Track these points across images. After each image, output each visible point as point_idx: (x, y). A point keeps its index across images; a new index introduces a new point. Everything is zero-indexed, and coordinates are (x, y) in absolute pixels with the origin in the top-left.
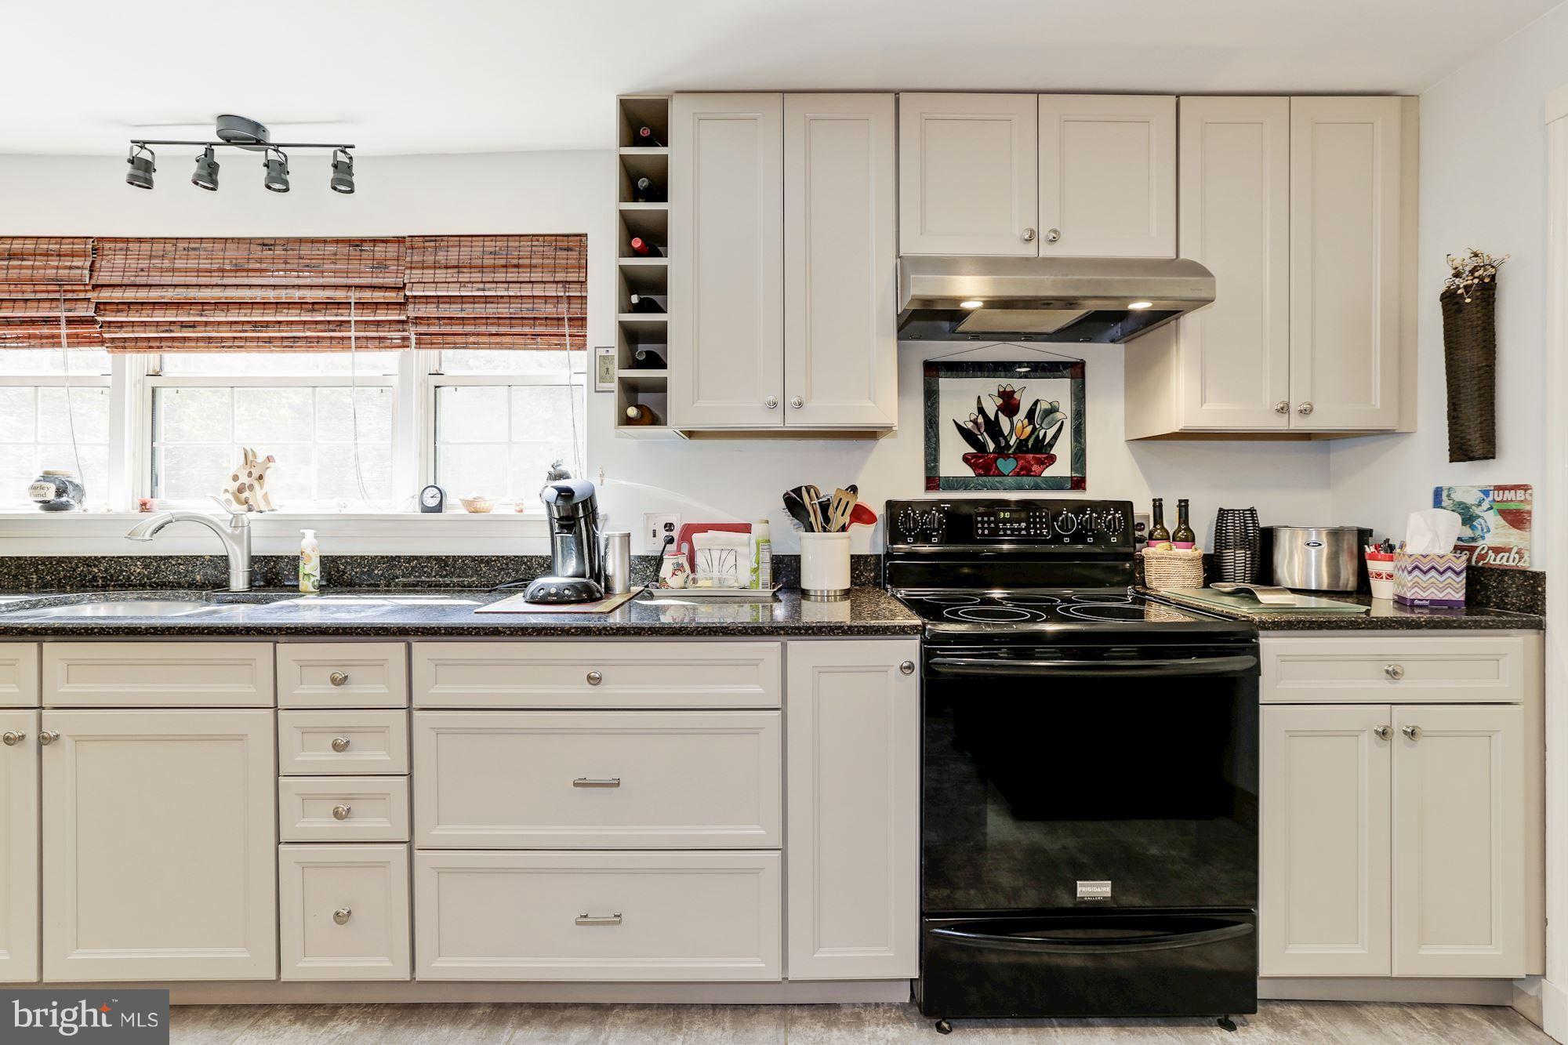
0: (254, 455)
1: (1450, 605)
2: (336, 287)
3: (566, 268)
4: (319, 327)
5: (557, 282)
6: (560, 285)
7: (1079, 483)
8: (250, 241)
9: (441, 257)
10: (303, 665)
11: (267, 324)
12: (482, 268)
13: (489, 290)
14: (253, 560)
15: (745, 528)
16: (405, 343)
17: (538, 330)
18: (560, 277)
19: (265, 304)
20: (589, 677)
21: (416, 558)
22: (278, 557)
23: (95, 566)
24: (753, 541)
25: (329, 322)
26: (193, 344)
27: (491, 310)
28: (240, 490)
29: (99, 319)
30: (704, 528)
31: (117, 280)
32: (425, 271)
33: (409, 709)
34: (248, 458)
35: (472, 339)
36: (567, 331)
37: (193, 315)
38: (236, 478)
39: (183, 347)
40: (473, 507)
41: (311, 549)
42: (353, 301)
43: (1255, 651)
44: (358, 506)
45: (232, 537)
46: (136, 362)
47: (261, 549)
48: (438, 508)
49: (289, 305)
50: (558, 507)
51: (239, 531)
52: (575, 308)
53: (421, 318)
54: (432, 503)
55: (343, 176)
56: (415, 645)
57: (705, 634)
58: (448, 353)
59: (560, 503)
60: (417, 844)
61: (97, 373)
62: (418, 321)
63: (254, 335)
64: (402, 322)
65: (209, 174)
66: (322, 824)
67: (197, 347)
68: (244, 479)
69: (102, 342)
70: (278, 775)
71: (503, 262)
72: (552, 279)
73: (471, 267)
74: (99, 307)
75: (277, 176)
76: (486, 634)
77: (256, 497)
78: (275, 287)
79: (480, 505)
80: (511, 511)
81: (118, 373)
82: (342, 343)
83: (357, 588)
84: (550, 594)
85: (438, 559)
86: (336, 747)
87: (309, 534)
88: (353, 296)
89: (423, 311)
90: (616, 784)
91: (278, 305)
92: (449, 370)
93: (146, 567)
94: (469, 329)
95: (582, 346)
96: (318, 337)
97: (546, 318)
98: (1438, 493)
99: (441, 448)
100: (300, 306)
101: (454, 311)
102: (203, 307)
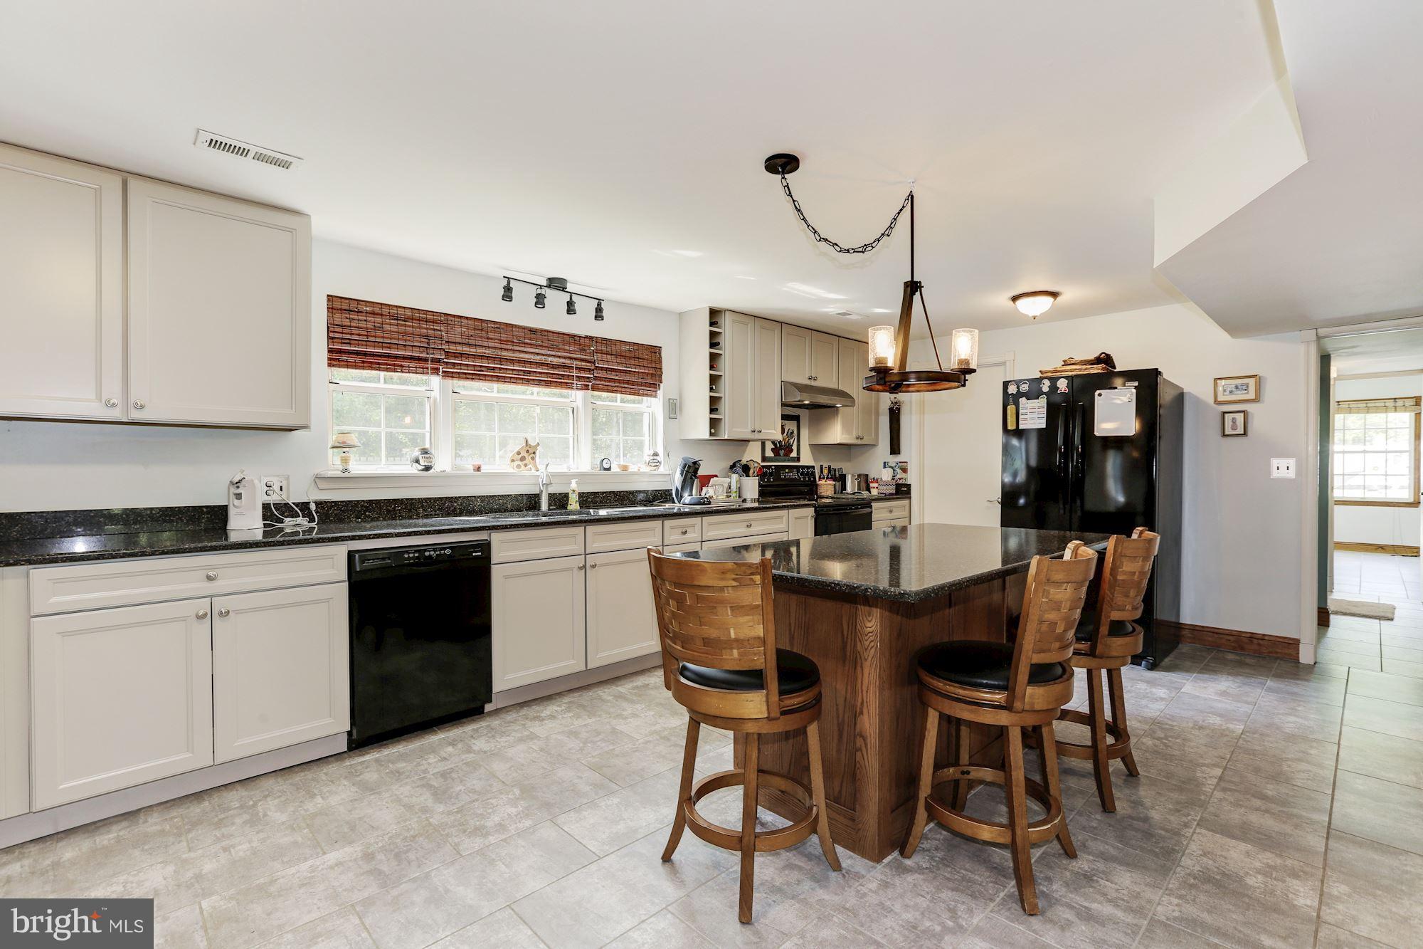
0: (530, 442)
1: (892, 494)
2: (565, 358)
3: (655, 361)
5: (652, 367)
6: (653, 369)
7: (798, 459)
8: (524, 328)
9: (609, 349)
10: (672, 528)
11: (530, 372)
12: (625, 357)
13: (628, 368)
14: (550, 495)
16: (586, 387)
18: (653, 365)
20: (747, 526)
21: (605, 492)
22: (560, 493)
23: (455, 502)
27: (627, 377)
28: (523, 460)
29: (445, 360)
31: (459, 340)
32: (604, 355)
33: (702, 542)
34: (528, 444)
37: (497, 364)
38: (519, 453)
39: (485, 380)
40: (621, 467)
41: (574, 488)
42: (574, 366)
43: (871, 507)
47: (554, 490)
48: (609, 469)
49: (542, 364)
53: (598, 377)
54: (607, 466)
55: (599, 314)
59: (683, 464)
62: (596, 378)
63: (522, 377)
64: (591, 378)
67: (492, 381)
68: (524, 454)
73: (620, 356)
74: (447, 354)
75: (571, 308)
78: (538, 354)
79: (624, 468)
87: (574, 481)
88: (573, 363)
89: (599, 374)
91: (538, 364)
92: (597, 401)
93: (482, 501)
94: (616, 385)
96: (550, 381)
97: (647, 383)
98: (885, 463)
100: (547, 365)
101: (613, 376)
102: (501, 360)
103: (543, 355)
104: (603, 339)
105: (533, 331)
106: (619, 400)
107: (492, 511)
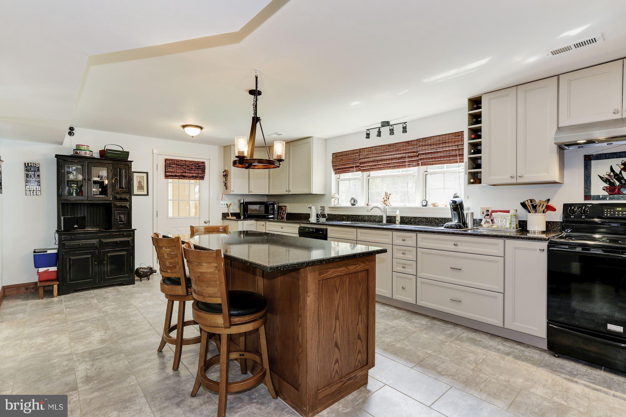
0: (387, 193)
2: (403, 153)
3: (458, 141)
4: (400, 163)
5: (456, 145)
6: (456, 146)
8: (386, 145)
9: (426, 143)
10: (398, 236)
11: (389, 163)
12: (436, 144)
13: (438, 150)
14: (387, 217)
15: (508, 212)
16: (418, 165)
17: (451, 158)
18: (456, 144)
19: (389, 159)
20: (454, 244)
21: (421, 217)
22: (392, 216)
24: (510, 215)
25: (402, 162)
26: (376, 169)
27: (439, 155)
28: (385, 201)
29: (360, 166)
30: (496, 211)
31: (363, 157)
32: (423, 147)
33: (417, 247)
34: (386, 194)
35: (434, 162)
36: (458, 158)
37: (376, 163)
38: (384, 198)
40: (434, 205)
41: (398, 214)
42: (407, 156)
44: (408, 205)
45: (383, 211)
46: (366, 174)
47: (389, 214)
48: (426, 206)
49: (394, 159)
50: (452, 205)
51: (384, 210)
52: (461, 152)
53: (422, 159)
54: (425, 204)
55: (405, 130)
56: (418, 234)
57: (483, 236)
58: (429, 166)
59: (453, 204)
60: (418, 276)
61: (359, 177)
62: (421, 159)
63: (387, 166)
64: (418, 160)
65: (379, 134)
66: (400, 269)
68: (385, 199)
69: (360, 170)
70: (393, 258)
71: (442, 142)
72: (454, 145)
73: (433, 144)
74: (360, 163)
75: (392, 132)
76: (432, 233)
77: (387, 203)
78: (391, 155)
79: (436, 205)
80: (444, 206)
81: (363, 176)
82: (404, 166)
83: (408, 224)
84: (449, 226)
85: (426, 218)
86: (403, 254)
87: (398, 211)
88: (407, 155)
89: (422, 157)
90: (461, 269)
91: (392, 159)
92: (429, 170)
93: (368, 217)
94: (433, 160)
95: (463, 162)
96: (400, 165)
97: (453, 155)
99: (427, 190)
100: (396, 158)
101: (430, 156)
102: (378, 161)
103: (393, 155)
104: (423, 139)
105: (389, 145)
106: (445, 167)
107: (371, 221)
